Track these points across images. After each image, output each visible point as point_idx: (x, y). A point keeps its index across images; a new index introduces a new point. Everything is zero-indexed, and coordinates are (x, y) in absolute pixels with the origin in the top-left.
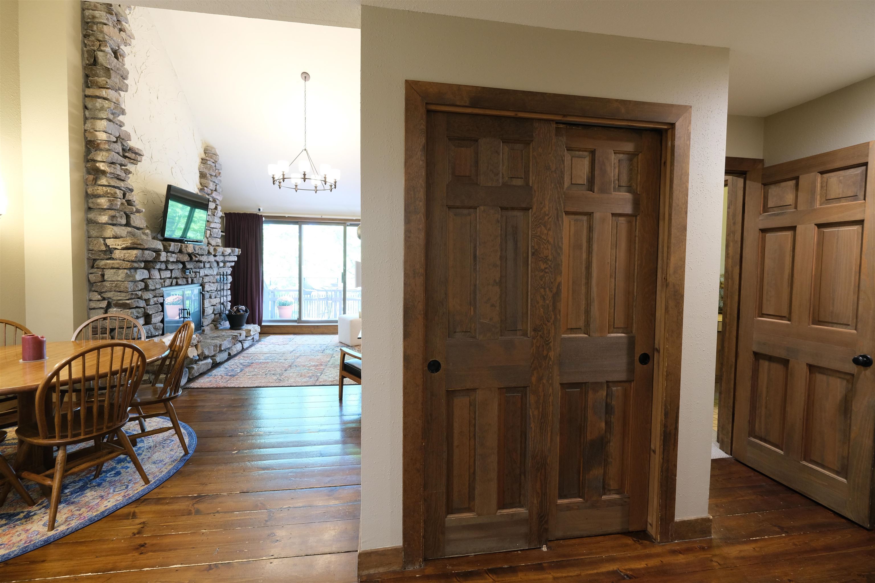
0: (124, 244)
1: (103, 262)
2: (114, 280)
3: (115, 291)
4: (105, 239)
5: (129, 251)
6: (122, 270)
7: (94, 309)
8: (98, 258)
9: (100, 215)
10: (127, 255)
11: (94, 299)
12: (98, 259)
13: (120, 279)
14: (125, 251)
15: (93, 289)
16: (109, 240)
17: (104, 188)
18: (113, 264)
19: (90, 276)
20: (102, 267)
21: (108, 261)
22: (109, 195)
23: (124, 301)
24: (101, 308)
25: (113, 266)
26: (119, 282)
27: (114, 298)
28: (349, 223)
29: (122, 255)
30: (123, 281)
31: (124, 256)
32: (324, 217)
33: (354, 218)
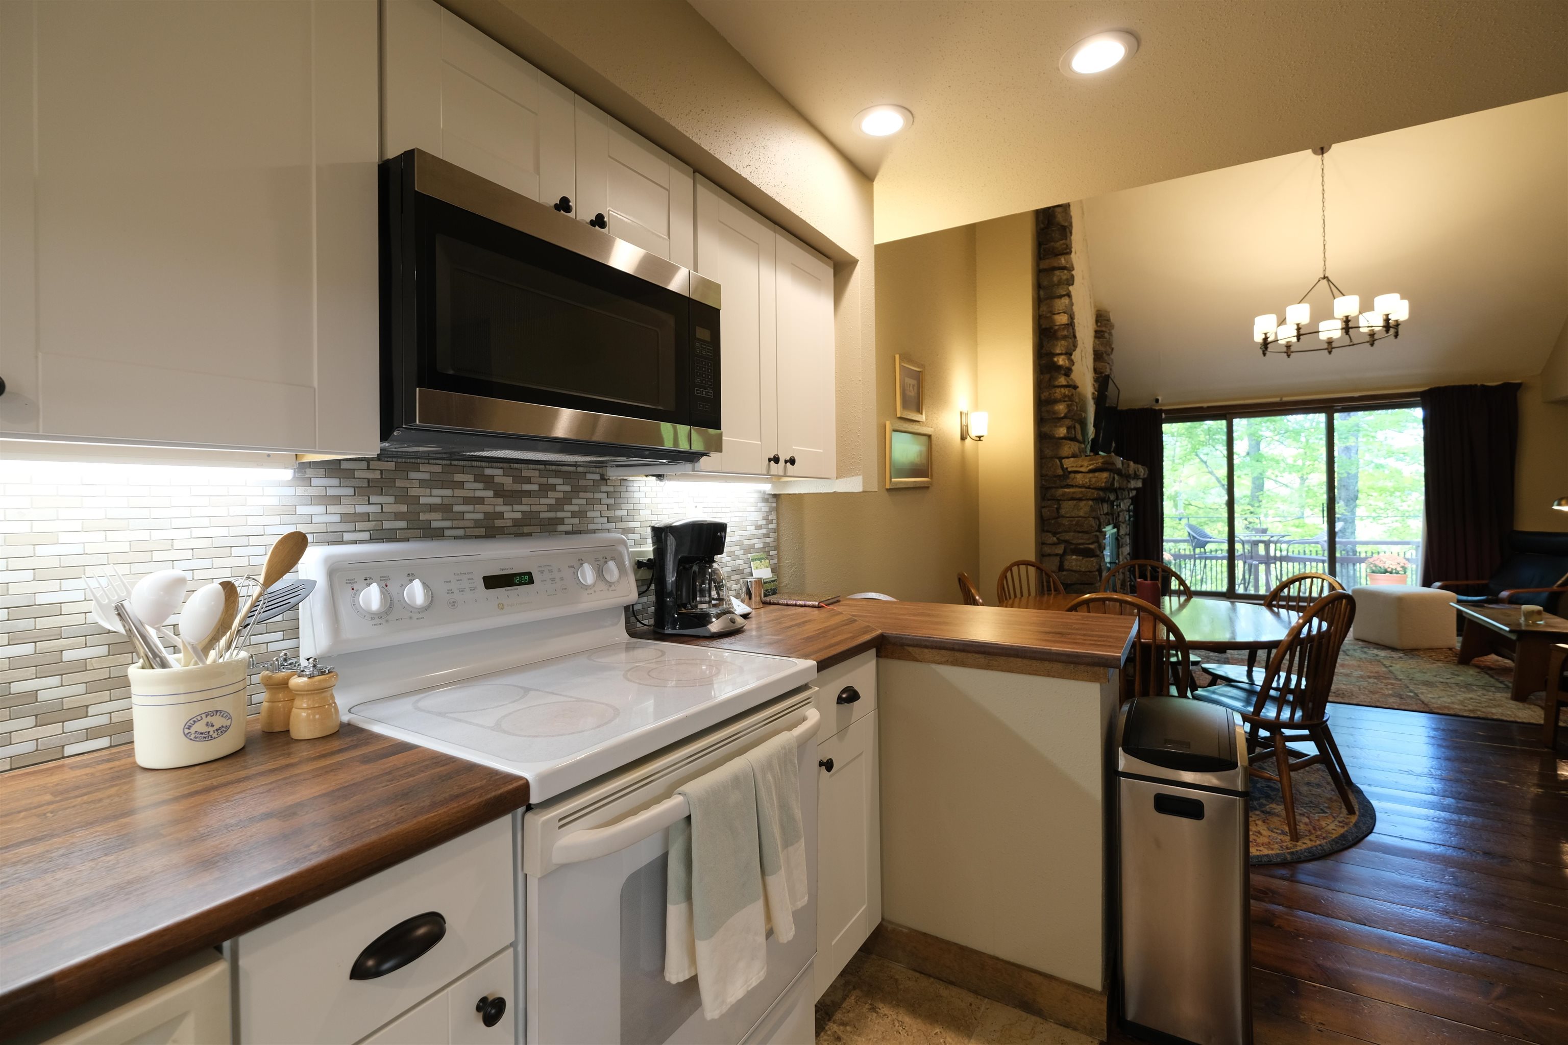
0: (1092, 464)
1: (1061, 491)
2: (1074, 515)
3: (1075, 531)
4: (1061, 459)
5: (1097, 474)
6: (1084, 502)
7: (1049, 555)
8: (1054, 485)
9: (1056, 426)
10: (1094, 480)
11: (1048, 543)
12: (1055, 488)
13: (1081, 514)
14: (1091, 475)
15: (1046, 528)
16: (1067, 460)
17: (1062, 389)
18: (1074, 493)
19: (1044, 510)
20: (1059, 498)
21: (1067, 490)
22: (1066, 399)
23: (1087, 546)
24: (1057, 555)
25: (1075, 496)
26: (1080, 519)
27: (1074, 542)
28: (1339, 405)
29: (1087, 480)
30: (1086, 518)
31: (1090, 481)
32: (1285, 399)
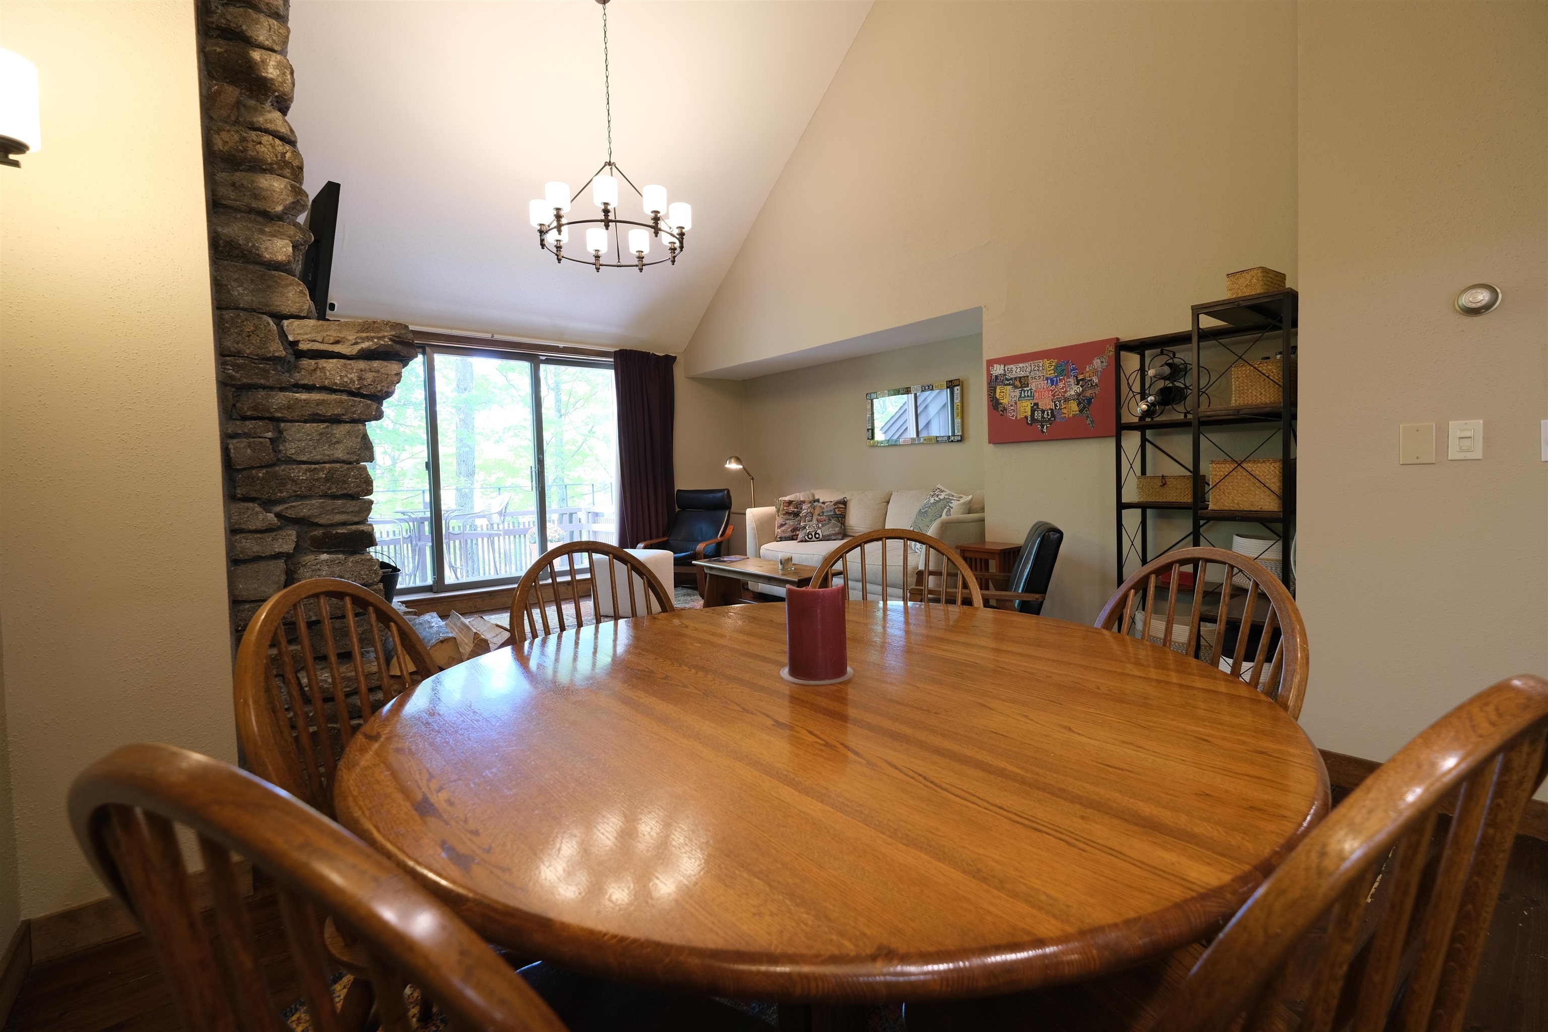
0: (368, 339)
1: (282, 398)
2: (318, 457)
3: (324, 496)
4: (279, 317)
5: (376, 364)
6: (347, 427)
7: (257, 559)
8: (262, 381)
9: (262, 232)
10: (370, 376)
11: (253, 528)
12: (264, 387)
13: (339, 454)
14: (362, 364)
15: (239, 492)
16: (297, 322)
17: (277, 142)
18: (320, 403)
19: (233, 444)
20: (278, 415)
21: (304, 396)
23: (354, 527)
24: (277, 556)
25: (322, 410)
26: (338, 465)
27: (323, 520)
28: (543, 355)
29: (354, 376)
30: (350, 463)
31: (360, 378)
32: (497, 337)
33: (561, 345)
